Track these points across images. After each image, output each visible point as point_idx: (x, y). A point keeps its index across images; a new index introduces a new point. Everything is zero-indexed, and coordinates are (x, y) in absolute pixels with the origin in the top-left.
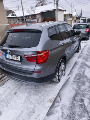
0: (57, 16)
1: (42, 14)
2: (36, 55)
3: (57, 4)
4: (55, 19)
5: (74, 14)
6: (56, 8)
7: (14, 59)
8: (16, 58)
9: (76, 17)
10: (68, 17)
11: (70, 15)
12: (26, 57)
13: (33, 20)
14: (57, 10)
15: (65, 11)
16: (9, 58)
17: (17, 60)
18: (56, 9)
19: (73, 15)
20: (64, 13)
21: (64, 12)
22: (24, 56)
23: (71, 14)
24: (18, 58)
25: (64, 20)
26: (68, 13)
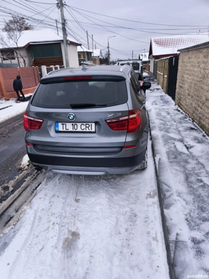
0: (66, 55)
1: (30, 48)
2: (127, 118)
3: (64, 30)
4: (62, 62)
5: (96, 53)
6: (62, 39)
7: (79, 130)
8: (83, 127)
9: (100, 59)
10: (84, 57)
11: (89, 54)
12: (108, 123)
13: (8, 62)
14: (65, 42)
15: (80, 45)
16: (65, 130)
17: (87, 130)
18: (62, 41)
19: (95, 55)
20: (79, 50)
21: (79, 47)
22: (106, 121)
23: (91, 53)
24: (90, 128)
25: (80, 64)
26: (86, 50)
